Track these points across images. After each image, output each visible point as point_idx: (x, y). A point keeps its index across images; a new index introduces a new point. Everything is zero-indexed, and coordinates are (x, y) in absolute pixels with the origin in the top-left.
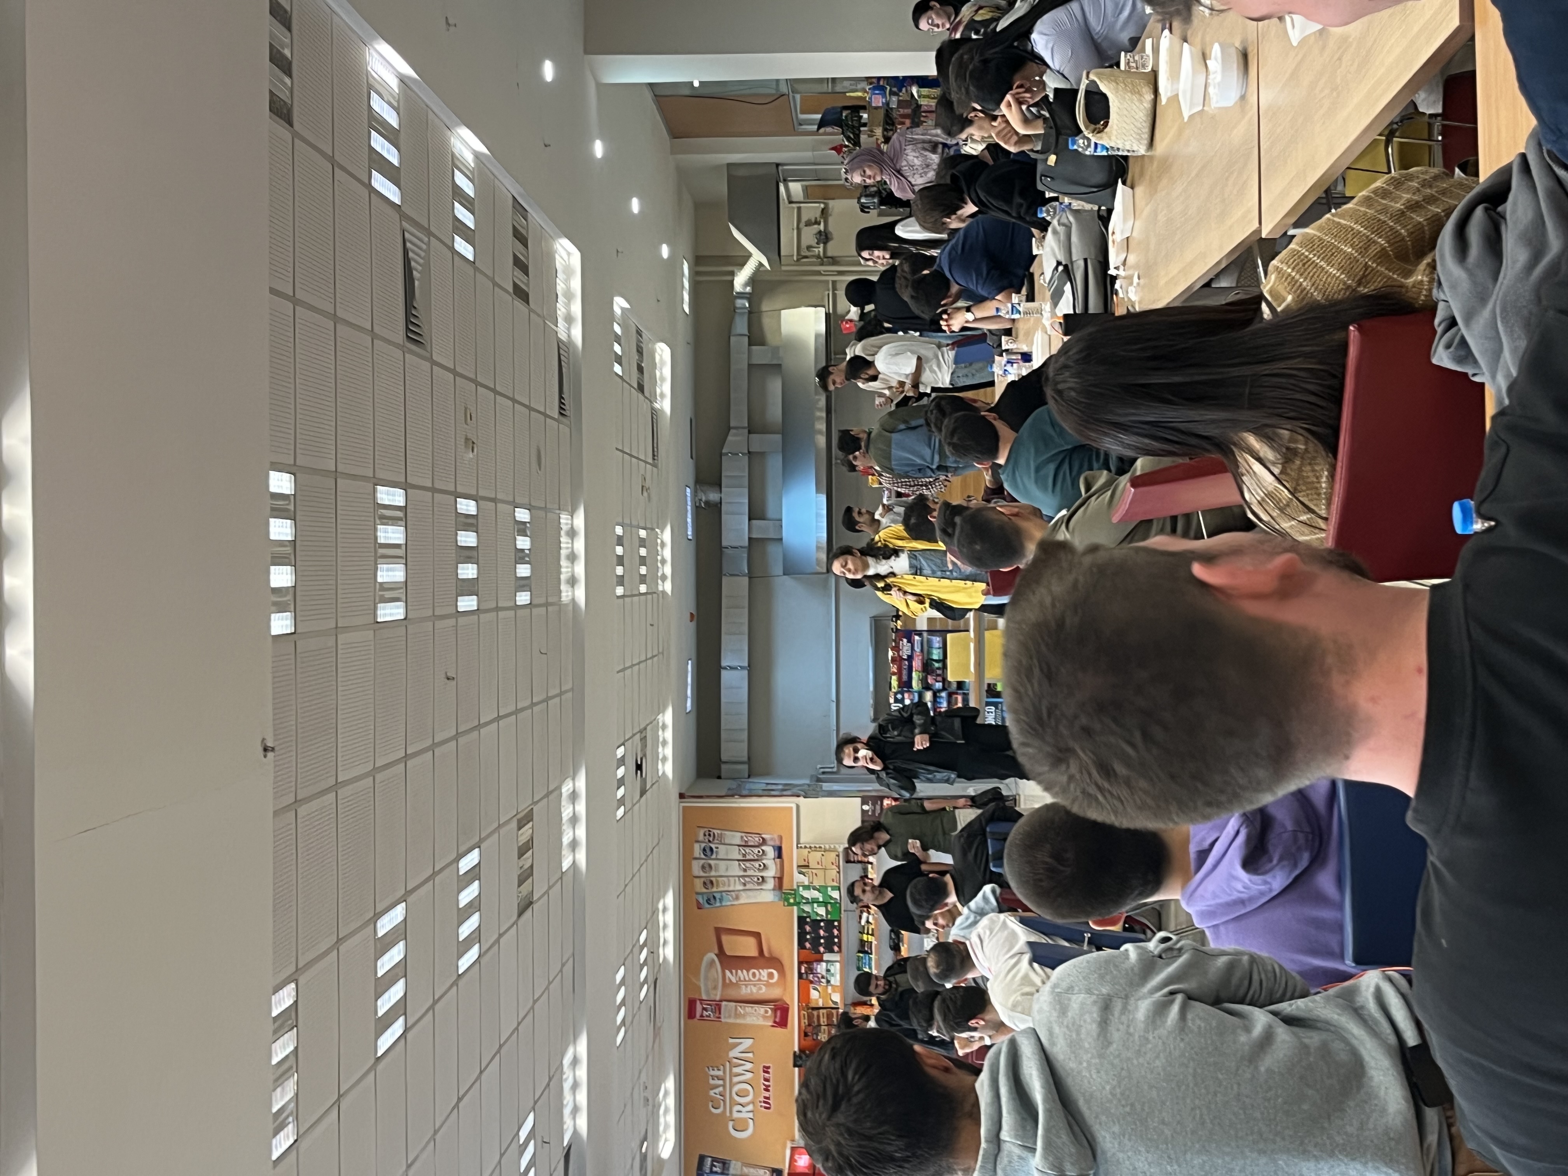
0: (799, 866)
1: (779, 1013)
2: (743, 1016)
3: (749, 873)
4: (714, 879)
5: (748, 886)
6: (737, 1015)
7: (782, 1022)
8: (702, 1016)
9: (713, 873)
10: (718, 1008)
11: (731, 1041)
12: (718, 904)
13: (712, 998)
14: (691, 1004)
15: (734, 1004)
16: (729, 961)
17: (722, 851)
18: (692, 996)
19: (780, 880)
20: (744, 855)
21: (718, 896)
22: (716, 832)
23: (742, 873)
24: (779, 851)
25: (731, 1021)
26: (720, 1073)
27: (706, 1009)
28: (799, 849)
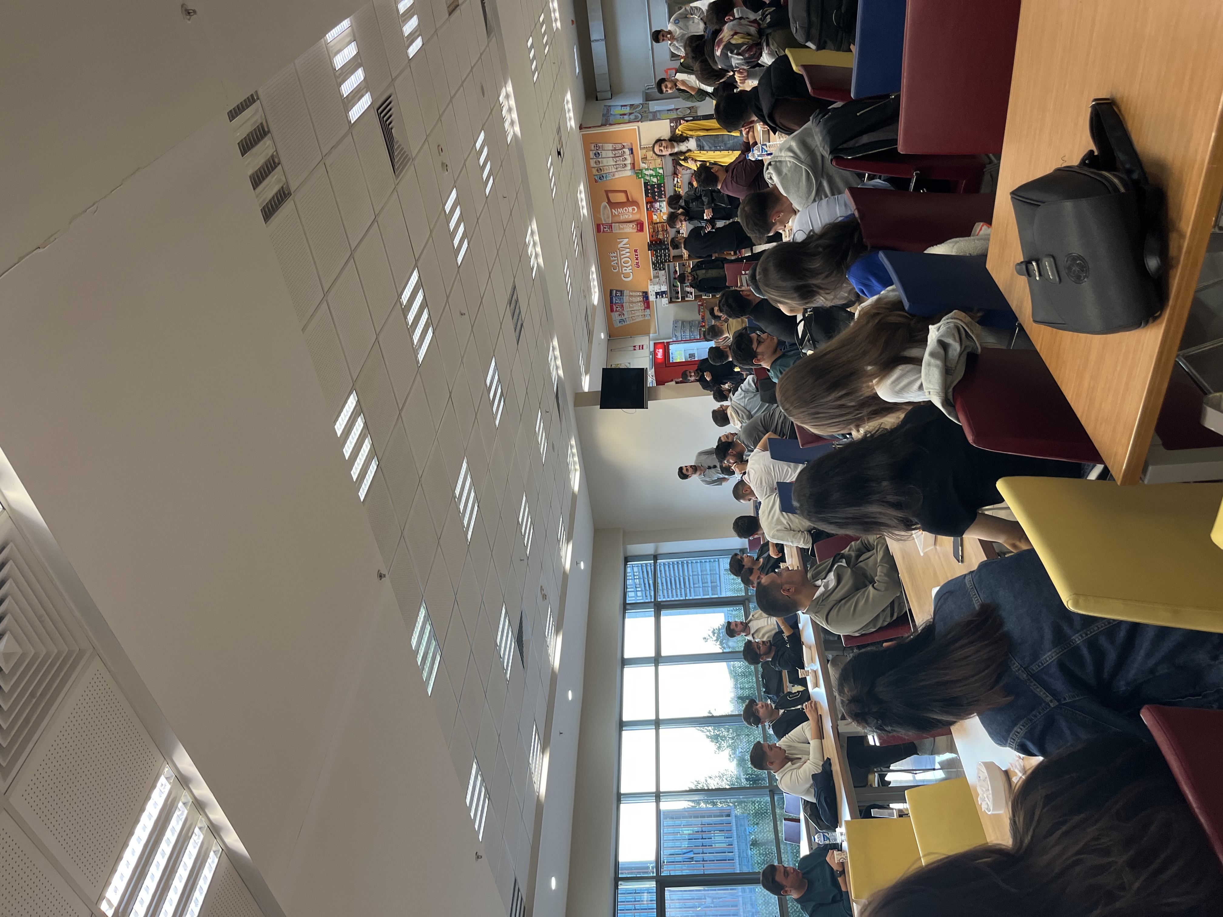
0: (642, 158)
1: (639, 226)
2: (623, 229)
3: (618, 163)
4: (602, 168)
5: (618, 170)
6: (620, 229)
7: (641, 228)
8: (604, 231)
9: (601, 165)
10: (611, 227)
12: (605, 179)
13: (608, 222)
14: (598, 228)
15: (618, 224)
16: (613, 205)
17: (604, 154)
18: (599, 223)
19: (633, 165)
20: (615, 155)
21: (604, 175)
23: (614, 163)
24: (631, 150)
25: (618, 231)
26: (616, 254)
27: (605, 228)
28: (641, 149)
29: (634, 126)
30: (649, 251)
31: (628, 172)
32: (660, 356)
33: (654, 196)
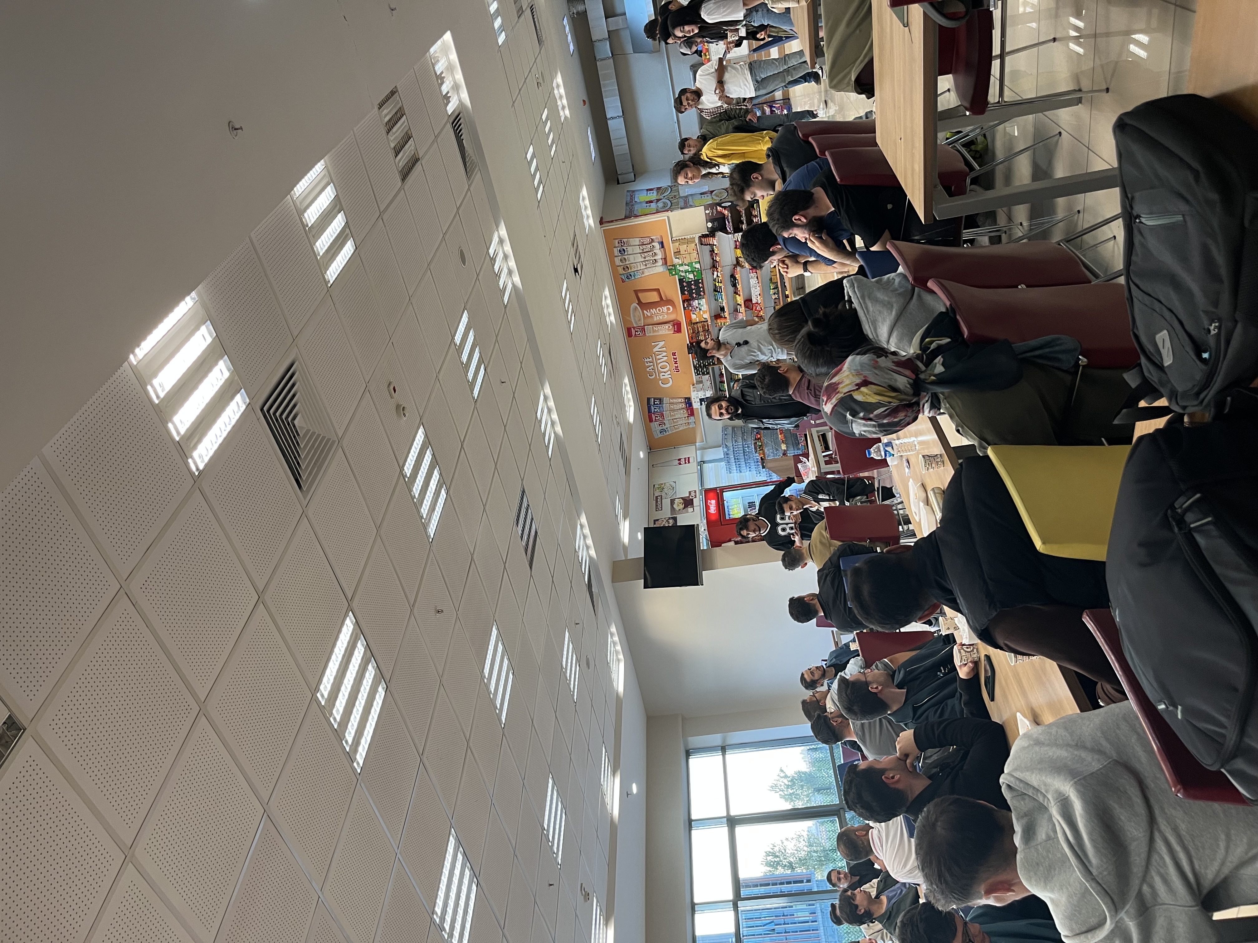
0: (674, 253)
2: (658, 331)
3: (647, 259)
5: (648, 266)
6: (654, 331)
7: (678, 327)
8: (635, 335)
9: (627, 263)
10: (643, 329)
12: (633, 278)
13: (639, 325)
14: (629, 332)
15: (651, 326)
16: (644, 306)
17: (630, 250)
18: (629, 326)
19: (665, 259)
20: (643, 250)
21: (632, 274)
22: (624, 240)
23: (643, 260)
24: (662, 244)
25: (652, 334)
26: (651, 360)
27: (637, 331)
28: (673, 242)
29: (663, 216)
30: (689, 353)
31: (660, 268)
32: (713, 510)
33: (691, 293)
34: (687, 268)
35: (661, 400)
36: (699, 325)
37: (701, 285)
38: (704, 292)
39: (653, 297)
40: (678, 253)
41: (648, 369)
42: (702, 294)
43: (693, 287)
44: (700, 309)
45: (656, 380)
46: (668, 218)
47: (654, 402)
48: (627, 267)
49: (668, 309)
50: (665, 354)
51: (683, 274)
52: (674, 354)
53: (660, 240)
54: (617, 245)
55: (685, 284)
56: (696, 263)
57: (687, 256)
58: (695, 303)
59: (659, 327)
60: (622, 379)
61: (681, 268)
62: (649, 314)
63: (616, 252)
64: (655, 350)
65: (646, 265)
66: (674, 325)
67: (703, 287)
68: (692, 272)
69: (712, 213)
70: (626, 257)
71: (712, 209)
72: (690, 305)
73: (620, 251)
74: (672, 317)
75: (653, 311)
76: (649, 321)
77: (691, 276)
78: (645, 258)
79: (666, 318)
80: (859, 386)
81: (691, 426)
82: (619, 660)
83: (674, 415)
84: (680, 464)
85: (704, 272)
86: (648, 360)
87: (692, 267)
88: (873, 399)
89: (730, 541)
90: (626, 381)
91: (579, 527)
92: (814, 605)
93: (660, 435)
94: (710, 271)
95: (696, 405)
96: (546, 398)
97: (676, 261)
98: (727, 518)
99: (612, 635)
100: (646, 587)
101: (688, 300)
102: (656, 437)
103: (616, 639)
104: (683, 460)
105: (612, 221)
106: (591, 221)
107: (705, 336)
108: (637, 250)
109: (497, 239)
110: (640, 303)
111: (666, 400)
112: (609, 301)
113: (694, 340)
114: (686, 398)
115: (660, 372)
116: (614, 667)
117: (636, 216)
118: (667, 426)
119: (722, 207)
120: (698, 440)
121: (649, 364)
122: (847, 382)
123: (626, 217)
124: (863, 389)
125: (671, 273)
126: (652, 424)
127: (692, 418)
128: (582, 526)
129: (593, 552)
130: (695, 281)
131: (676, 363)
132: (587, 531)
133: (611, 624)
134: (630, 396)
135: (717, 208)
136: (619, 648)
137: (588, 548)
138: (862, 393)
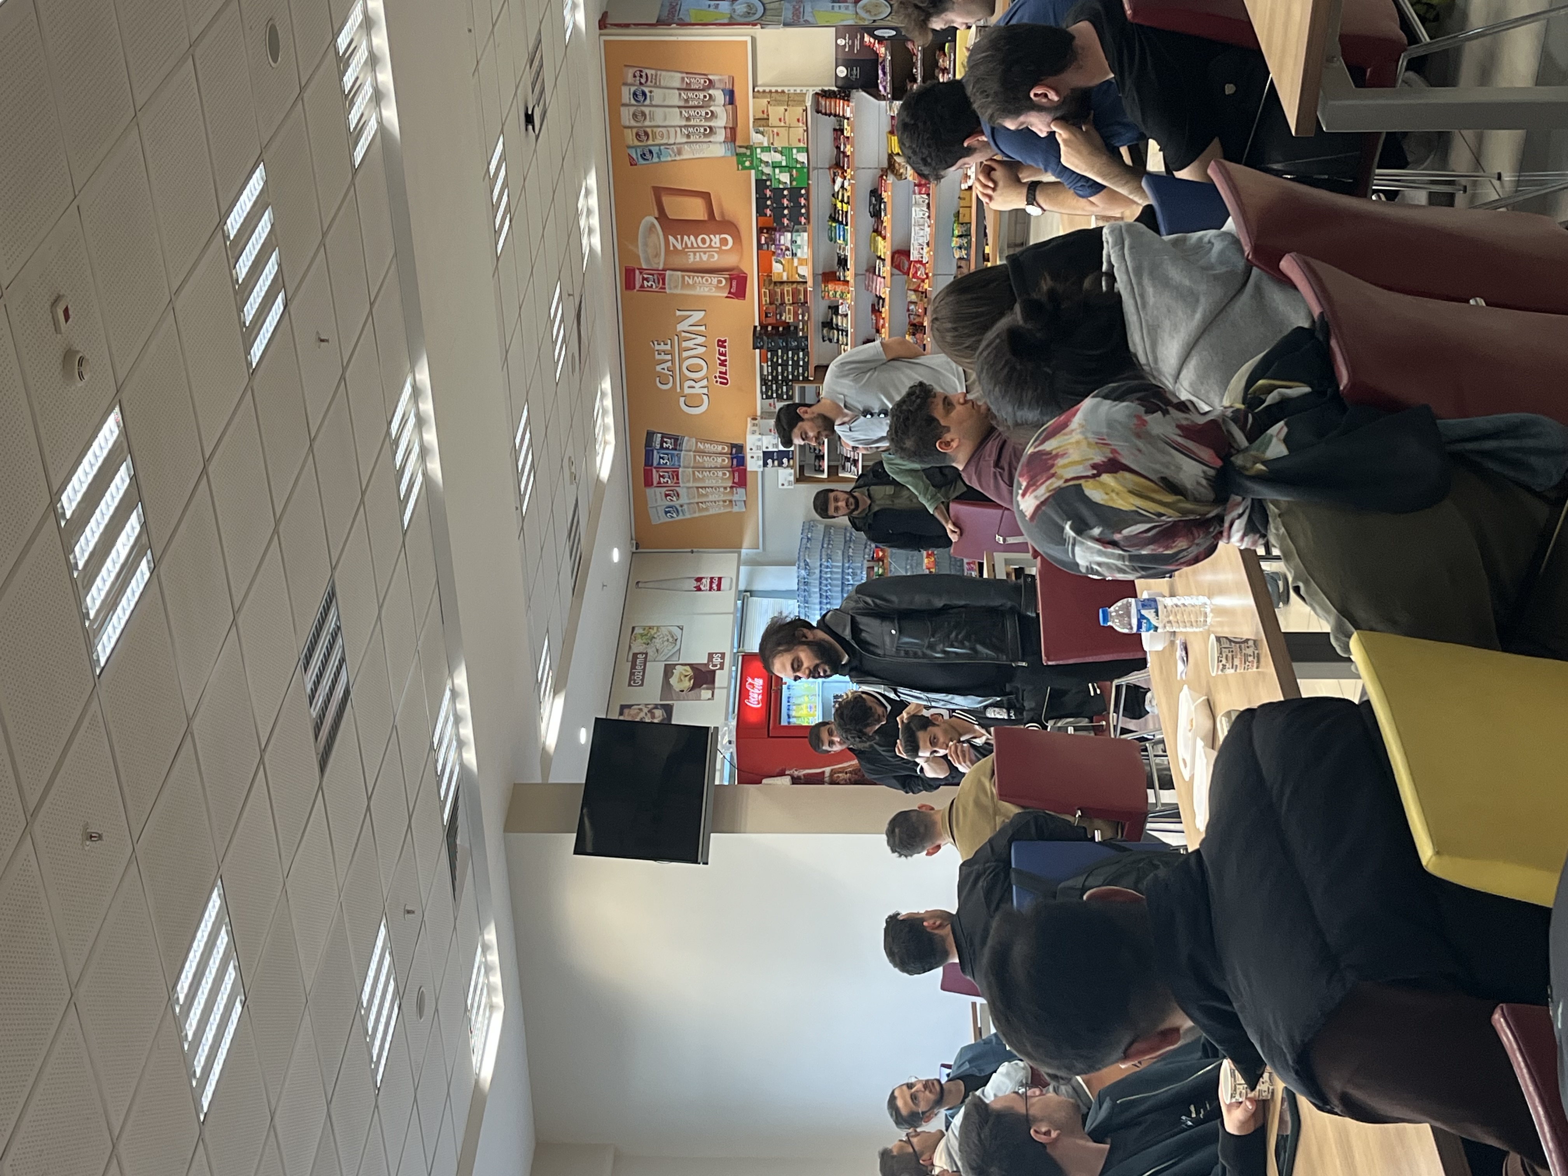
0: (755, 120)
1: (734, 283)
2: (693, 286)
3: (692, 123)
4: (649, 130)
5: (692, 139)
6: (685, 285)
7: (738, 290)
8: (642, 286)
9: (647, 123)
10: (661, 278)
11: (678, 313)
12: (655, 160)
13: (655, 266)
14: (628, 277)
15: (679, 273)
16: (672, 226)
17: (658, 96)
18: (631, 265)
19: (732, 132)
20: (687, 101)
21: (655, 150)
22: (649, 72)
23: (684, 123)
24: (731, 95)
25: (678, 291)
26: (668, 347)
27: (647, 280)
28: (756, 94)
29: (740, 35)
30: (754, 348)
31: (717, 148)
32: (755, 699)
33: (778, 215)
34: (778, 157)
35: (677, 441)
36: (786, 288)
37: (803, 201)
38: (808, 219)
39: (695, 210)
40: (762, 121)
41: (658, 368)
42: (803, 220)
43: (786, 202)
44: (794, 255)
45: (672, 396)
46: (754, 40)
47: (662, 442)
48: (646, 134)
49: (724, 242)
50: (700, 340)
51: (767, 170)
52: (721, 343)
53: (728, 87)
54: (630, 79)
55: (768, 193)
56: (799, 150)
57: (783, 132)
58: (785, 239)
59: (698, 278)
60: (596, 380)
61: (765, 157)
62: (679, 247)
63: (626, 94)
64: (680, 327)
65: (688, 136)
66: (730, 280)
67: (807, 207)
68: (788, 168)
69: (852, 47)
70: (647, 110)
71: (852, 38)
72: (772, 240)
73: (635, 94)
74: (730, 260)
75: (690, 240)
76: (678, 261)
77: (785, 178)
78: (688, 119)
79: (716, 260)
80: (1100, 469)
81: (736, 509)
82: (492, 1007)
83: (702, 480)
84: (699, 589)
85: (814, 174)
86: (662, 347)
87: (789, 156)
88: (1125, 503)
89: (782, 774)
90: (606, 385)
91: (448, 694)
92: (943, 939)
93: (665, 519)
94: (827, 175)
95: (753, 464)
96: (416, 393)
97: (757, 138)
98: (784, 723)
99: (486, 948)
100: (579, 850)
101: (770, 230)
102: (655, 521)
103: (494, 958)
104: (706, 582)
105: (627, 26)
106: (580, 17)
107: (796, 315)
108: (674, 99)
109: (360, 18)
110: (662, 217)
111: (688, 443)
112: (593, 202)
113: (770, 320)
114: (733, 446)
115: (684, 379)
116: (478, 1020)
117: (683, 24)
118: (684, 500)
119: (876, 37)
120: (746, 542)
121: (663, 357)
122: (1074, 455)
123: (661, 23)
124: (1106, 478)
125: (740, 163)
126: (649, 491)
127: (741, 491)
128: (455, 694)
129: (470, 757)
130: (790, 190)
131: (723, 363)
132: (464, 706)
133: (487, 924)
134: (610, 420)
135: (863, 37)
136: (496, 979)
137: (461, 744)
138: (1103, 485)
